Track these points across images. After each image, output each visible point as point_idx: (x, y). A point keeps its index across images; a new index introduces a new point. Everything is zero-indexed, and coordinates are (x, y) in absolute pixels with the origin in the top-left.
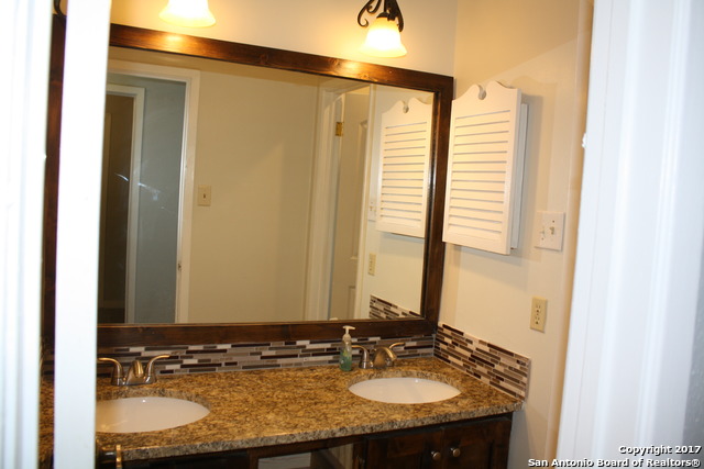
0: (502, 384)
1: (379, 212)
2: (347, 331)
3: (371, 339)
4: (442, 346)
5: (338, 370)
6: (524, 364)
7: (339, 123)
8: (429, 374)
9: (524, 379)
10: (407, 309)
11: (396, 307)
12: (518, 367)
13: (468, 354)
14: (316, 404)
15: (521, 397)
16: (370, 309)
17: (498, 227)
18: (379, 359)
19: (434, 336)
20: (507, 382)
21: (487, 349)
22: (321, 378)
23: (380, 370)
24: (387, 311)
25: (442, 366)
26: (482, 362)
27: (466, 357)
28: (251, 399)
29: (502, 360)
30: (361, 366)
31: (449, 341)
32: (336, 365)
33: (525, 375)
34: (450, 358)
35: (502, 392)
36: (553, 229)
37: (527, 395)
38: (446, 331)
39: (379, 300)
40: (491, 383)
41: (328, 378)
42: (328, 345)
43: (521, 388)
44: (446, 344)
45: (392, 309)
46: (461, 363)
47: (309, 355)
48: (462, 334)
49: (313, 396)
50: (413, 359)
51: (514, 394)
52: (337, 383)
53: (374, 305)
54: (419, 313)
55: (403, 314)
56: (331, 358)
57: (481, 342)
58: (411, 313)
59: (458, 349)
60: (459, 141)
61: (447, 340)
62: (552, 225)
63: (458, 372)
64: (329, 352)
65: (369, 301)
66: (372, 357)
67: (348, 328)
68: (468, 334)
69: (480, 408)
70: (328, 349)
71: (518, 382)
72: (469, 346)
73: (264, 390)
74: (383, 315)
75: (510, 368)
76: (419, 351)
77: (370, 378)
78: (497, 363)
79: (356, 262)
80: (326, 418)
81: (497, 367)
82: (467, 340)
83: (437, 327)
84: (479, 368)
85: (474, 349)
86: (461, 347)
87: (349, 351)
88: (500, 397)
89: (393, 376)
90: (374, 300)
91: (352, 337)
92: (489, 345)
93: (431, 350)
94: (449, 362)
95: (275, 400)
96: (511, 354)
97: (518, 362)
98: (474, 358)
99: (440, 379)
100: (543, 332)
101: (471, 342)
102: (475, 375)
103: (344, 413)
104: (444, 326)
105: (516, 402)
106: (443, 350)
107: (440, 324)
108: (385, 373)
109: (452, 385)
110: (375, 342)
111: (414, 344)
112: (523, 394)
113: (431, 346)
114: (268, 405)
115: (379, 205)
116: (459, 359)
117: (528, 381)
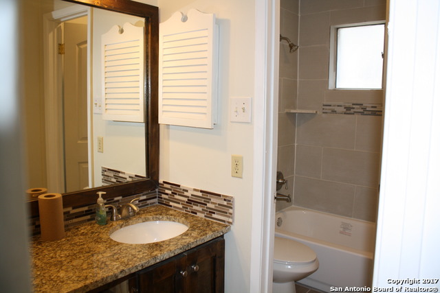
0: (214, 216)
1: (104, 107)
2: (100, 196)
3: (116, 199)
4: (163, 196)
5: (97, 225)
6: (230, 201)
7: (60, 45)
8: (160, 217)
9: (231, 211)
10: (133, 174)
11: (124, 173)
12: (225, 203)
13: (186, 199)
14: (93, 255)
15: (229, 222)
16: (102, 177)
17: (204, 110)
18: (124, 212)
19: (157, 190)
20: (218, 214)
21: (200, 194)
22: (87, 234)
23: (127, 220)
24: (116, 177)
25: (168, 210)
26: (196, 203)
27: (184, 201)
28: (39, 263)
29: (213, 200)
30: (112, 219)
31: (169, 192)
32: (94, 222)
33: (231, 208)
34: (171, 203)
35: (215, 221)
36: (244, 109)
37: (233, 221)
38: (166, 185)
39: (109, 169)
40: (205, 216)
41: (92, 233)
42: (86, 208)
43: (229, 217)
44: (167, 194)
45: (121, 175)
46: (181, 206)
47: (73, 218)
48: (179, 186)
49: (88, 250)
50: (145, 208)
51: (224, 221)
52: (101, 235)
53: (105, 173)
54: (145, 176)
55: (130, 177)
56: (89, 217)
57: (195, 190)
58: (136, 176)
59: (177, 197)
60: (166, 52)
61: (167, 191)
62: (244, 106)
63: (180, 212)
64: (87, 213)
65: (101, 171)
66: (120, 211)
67: (100, 193)
68: (184, 185)
69: (208, 236)
70: (86, 211)
71: (226, 213)
72: (186, 194)
73: (46, 252)
74: (114, 180)
75: (219, 205)
76: (149, 202)
77: (121, 227)
78: (209, 202)
79: (86, 145)
80: (106, 265)
81: (209, 205)
82: (184, 190)
83: (159, 184)
84: (195, 207)
85: (190, 196)
86: (179, 195)
87: (103, 210)
88: (215, 225)
89: (137, 223)
90: (104, 170)
91: (104, 199)
92: (201, 191)
93: (156, 200)
94: (171, 206)
95: (60, 259)
96: (219, 195)
97: (225, 200)
98: (190, 202)
99: (170, 219)
100: (241, 178)
101: (187, 191)
102: (192, 212)
103: (118, 259)
104: (164, 182)
105: (226, 226)
106: (165, 199)
107: (161, 181)
108: (131, 222)
109: (179, 222)
110: (118, 201)
111: (145, 197)
112: (230, 220)
113: (156, 197)
114: (55, 265)
115: (104, 102)
116: (179, 203)
117: (234, 211)
